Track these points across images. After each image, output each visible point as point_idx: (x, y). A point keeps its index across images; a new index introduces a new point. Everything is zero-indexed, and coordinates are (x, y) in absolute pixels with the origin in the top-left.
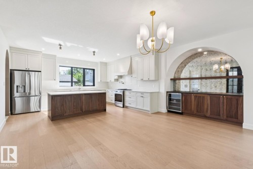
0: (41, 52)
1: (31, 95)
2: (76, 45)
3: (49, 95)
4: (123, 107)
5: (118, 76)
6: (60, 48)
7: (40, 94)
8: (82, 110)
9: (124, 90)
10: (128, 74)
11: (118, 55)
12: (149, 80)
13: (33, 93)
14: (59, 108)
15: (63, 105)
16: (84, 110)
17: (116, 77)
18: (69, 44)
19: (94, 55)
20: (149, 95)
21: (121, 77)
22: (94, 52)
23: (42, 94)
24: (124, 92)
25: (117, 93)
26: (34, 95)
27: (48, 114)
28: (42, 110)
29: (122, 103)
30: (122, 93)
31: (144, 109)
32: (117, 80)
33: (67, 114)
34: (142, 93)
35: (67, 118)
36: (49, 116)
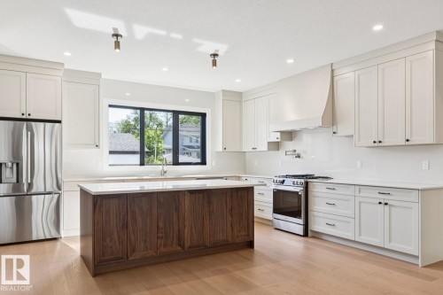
0: (62, 64)
1: (33, 191)
2: (163, 33)
3: (84, 193)
4: (306, 234)
5: (282, 132)
6: (117, 45)
7: (59, 187)
8: (181, 243)
9: (307, 180)
10: (324, 125)
11: (290, 61)
12: (408, 146)
13: (38, 186)
14: (116, 237)
15: (125, 226)
16: (187, 244)
17: (275, 137)
18: (141, 31)
19: (214, 63)
20: (414, 196)
21: (290, 135)
22: (215, 55)
23: (64, 187)
24: (306, 186)
25: (281, 187)
26: (42, 190)
27: (82, 249)
28: (63, 234)
29: (301, 221)
30: (299, 189)
31: (393, 246)
32: (275, 146)
33: (137, 256)
34: (384, 191)
35: (137, 267)
36: (83, 257)
